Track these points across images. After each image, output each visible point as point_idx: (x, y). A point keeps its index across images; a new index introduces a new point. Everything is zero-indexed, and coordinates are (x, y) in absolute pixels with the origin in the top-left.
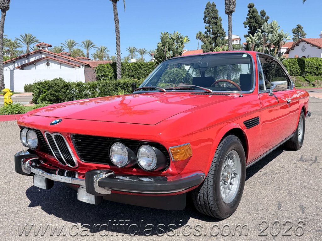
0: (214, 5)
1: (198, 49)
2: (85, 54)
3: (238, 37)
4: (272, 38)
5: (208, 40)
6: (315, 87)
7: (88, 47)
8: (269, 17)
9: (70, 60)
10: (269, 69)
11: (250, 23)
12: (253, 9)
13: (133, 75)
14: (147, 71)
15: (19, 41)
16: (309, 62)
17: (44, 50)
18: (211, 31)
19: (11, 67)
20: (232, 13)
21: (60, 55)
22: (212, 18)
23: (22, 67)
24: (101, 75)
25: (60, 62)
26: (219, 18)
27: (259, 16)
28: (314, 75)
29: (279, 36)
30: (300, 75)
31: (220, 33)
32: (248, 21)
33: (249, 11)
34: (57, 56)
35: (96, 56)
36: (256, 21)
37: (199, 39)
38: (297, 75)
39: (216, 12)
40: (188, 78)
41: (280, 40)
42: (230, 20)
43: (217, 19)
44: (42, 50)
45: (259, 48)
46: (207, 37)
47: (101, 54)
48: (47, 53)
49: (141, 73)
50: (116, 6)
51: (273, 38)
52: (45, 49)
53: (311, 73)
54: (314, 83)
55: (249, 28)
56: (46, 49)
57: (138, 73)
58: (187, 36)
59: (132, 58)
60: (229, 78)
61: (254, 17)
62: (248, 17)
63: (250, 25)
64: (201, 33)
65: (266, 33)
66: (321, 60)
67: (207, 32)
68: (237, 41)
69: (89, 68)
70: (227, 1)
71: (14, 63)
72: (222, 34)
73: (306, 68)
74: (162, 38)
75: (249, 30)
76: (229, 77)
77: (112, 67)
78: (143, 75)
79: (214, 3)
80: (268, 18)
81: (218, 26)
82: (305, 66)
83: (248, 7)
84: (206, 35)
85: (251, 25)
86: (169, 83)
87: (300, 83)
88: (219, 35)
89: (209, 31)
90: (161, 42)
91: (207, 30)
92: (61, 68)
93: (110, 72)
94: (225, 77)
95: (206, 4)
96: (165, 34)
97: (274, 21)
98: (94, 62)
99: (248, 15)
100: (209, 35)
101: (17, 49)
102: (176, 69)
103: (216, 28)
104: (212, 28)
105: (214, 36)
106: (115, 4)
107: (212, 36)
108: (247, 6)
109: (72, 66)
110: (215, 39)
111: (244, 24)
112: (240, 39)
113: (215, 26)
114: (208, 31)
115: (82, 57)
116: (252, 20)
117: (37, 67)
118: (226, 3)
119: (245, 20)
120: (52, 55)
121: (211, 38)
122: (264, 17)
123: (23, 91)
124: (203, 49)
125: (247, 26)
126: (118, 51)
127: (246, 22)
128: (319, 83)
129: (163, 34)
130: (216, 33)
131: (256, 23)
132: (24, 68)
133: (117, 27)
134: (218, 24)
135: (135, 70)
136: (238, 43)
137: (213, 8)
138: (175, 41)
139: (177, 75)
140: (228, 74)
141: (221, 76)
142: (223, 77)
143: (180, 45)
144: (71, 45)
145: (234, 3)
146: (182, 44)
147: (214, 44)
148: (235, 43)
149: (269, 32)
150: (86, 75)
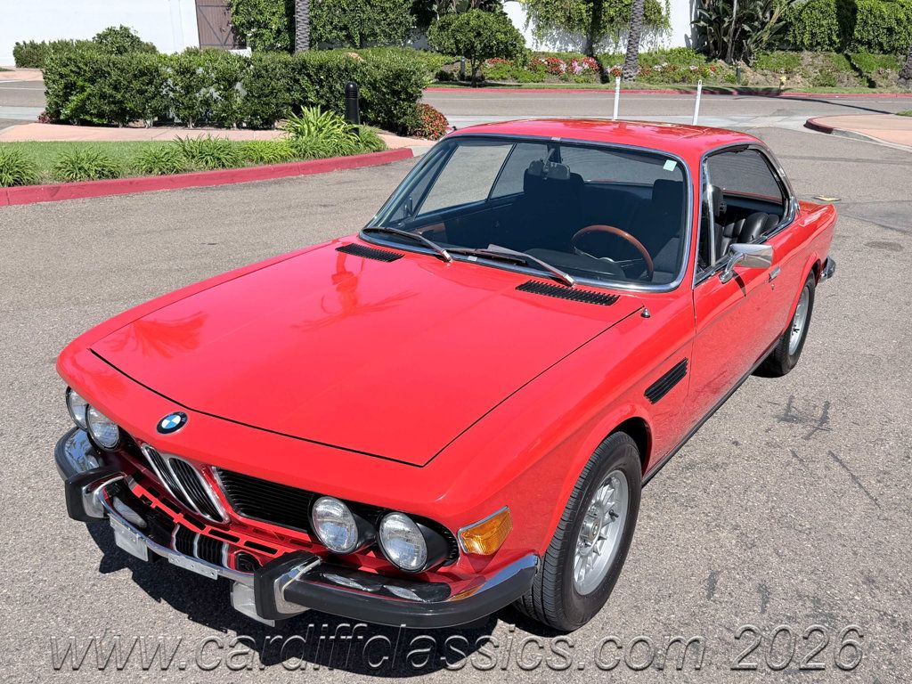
6: (874, 90)
10: (752, 27)
13: (345, 26)
14: (387, 15)
16: (870, 11)
24: (248, 22)
28: (877, 52)
30: (839, 51)
38: (827, 50)
40: (512, 45)
49: (369, 19)
53: (869, 43)
54: (874, 76)
57: (362, 21)
60: (633, 50)
66: (903, 6)
73: (857, 28)
76: (633, 43)
78: (376, 27)
82: (855, 23)
86: (453, 55)
87: (835, 74)
93: (274, 14)
94: (621, 43)
102: (476, 11)
128: (887, 78)
135: (352, 7)
139: (479, 34)
140: (631, 36)
141: (611, 40)
142: (617, 43)
150: (202, 18)
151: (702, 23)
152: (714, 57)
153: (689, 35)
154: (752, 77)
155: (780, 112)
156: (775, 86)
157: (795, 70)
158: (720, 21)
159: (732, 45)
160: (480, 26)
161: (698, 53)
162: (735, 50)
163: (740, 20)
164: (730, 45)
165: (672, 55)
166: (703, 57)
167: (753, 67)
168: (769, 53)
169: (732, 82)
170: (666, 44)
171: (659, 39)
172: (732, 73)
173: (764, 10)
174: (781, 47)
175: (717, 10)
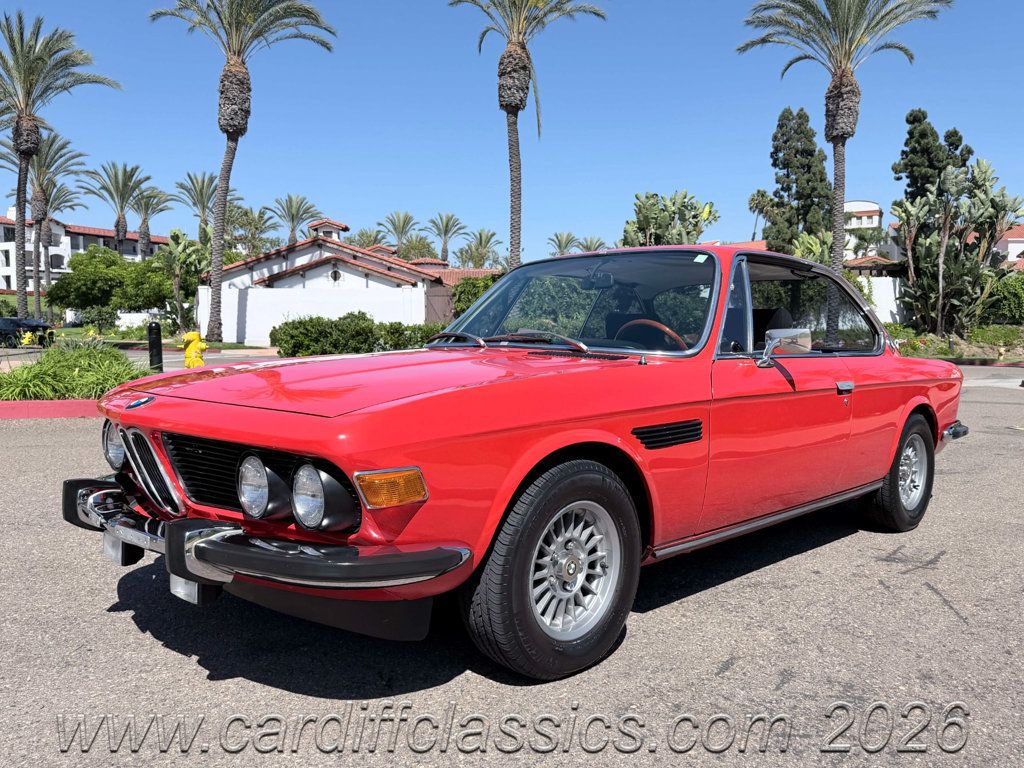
0: (803, 117)
1: (753, 239)
2: (439, 251)
3: (876, 207)
4: (969, 212)
5: (784, 213)
7: (446, 232)
8: (973, 148)
9: (393, 266)
10: (962, 301)
11: (913, 166)
12: (922, 127)
15: (269, 214)
17: (329, 240)
18: (794, 190)
19: (244, 280)
20: (846, 138)
21: (369, 253)
22: (797, 152)
23: (271, 282)
25: (367, 271)
26: (817, 152)
27: (940, 147)
29: (993, 207)
31: (819, 196)
32: (906, 161)
33: (911, 133)
34: (360, 255)
35: (466, 255)
36: (930, 161)
37: (756, 213)
39: (809, 136)
41: (997, 217)
42: (839, 160)
43: (812, 155)
44: (325, 238)
45: (928, 241)
46: (780, 205)
47: (476, 254)
48: (335, 247)
50: (515, 123)
51: (973, 210)
52: (331, 237)
55: (908, 181)
56: (335, 237)
58: (712, 205)
60: (833, 324)
61: (926, 151)
62: (907, 149)
63: (912, 172)
64: (763, 196)
65: (952, 195)
67: (782, 193)
68: (870, 217)
69: (439, 288)
70: (831, 107)
71: (251, 269)
72: (827, 197)
74: (639, 212)
75: (908, 186)
76: (832, 321)
79: (805, 110)
81: (814, 174)
83: (908, 121)
84: (776, 200)
85: (917, 174)
88: (816, 200)
89: (788, 189)
90: (635, 220)
91: (779, 186)
92: (367, 286)
95: (780, 113)
96: (647, 197)
97: (981, 161)
98: (456, 270)
99: (906, 144)
100: (786, 199)
101: (264, 236)
103: (808, 181)
104: (797, 180)
105: (802, 202)
106: (512, 119)
107: (795, 203)
108: (905, 119)
109: (396, 280)
110: (804, 211)
111: (895, 169)
112: (881, 214)
113: (806, 176)
114: (782, 189)
115: (428, 260)
116: (918, 159)
117: (307, 283)
118: (828, 111)
119: (897, 158)
120: (348, 251)
121: (792, 208)
122: (956, 149)
124: (767, 238)
125: (903, 175)
126: (516, 243)
127: (899, 165)
129: (643, 199)
130: (809, 196)
131: (931, 166)
132: (275, 284)
133: (516, 181)
134: (813, 169)
136: (876, 224)
137: (800, 125)
138: (677, 216)
140: (830, 311)
141: (812, 318)
142: (818, 320)
143: (691, 227)
144: (402, 226)
145: (853, 112)
146: (696, 225)
147: (801, 226)
148: (865, 223)
149: (960, 193)
150: (429, 306)
151: (907, 299)
152: (924, 331)
153: (895, 311)
154: (966, 349)
155: (994, 376)
156: (992, 357)
157: (1015, 342)
158: (925, 297)
159: (942, 319)
160: (676, 306)
161: (905, 327)
162: (946, 324)
163: (946, 296)
164: (939, 319)
166: (911, 331)
167: (969, 340)
168: (984, 326)
169: (946, 354)
172: (944, 345)
173: (974, 284)
174: (997, 321)
175: (921, 287)
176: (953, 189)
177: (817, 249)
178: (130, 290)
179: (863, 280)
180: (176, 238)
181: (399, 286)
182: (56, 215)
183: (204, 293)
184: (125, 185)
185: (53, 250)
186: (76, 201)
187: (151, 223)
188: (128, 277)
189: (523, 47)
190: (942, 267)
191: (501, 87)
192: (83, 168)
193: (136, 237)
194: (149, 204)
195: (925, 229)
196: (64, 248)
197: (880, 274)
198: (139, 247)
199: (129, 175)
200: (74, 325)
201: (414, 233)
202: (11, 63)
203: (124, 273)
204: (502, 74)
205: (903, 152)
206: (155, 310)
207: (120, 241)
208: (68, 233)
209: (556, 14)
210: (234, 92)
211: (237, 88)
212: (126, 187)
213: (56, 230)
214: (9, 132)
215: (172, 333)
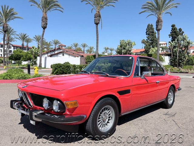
0: (152, 25)
1: (142, 48)
2: (83, 50)
3: (166, 43)
5: (148, 44)
7: (84, 47)
9: (74, 53)
10: (182, 61)
12: (174, 28)
15: (51, 43)
19: (46, 55)
20: (160, 30)
21: (70, 51)
22: (151, 32)
23: (51, 56)
24: (88, 61)
25: (69, 54)
26: (154, 32)
27: (178, 31)
29: (187, 43)
31: (155, 40)
33: (172, 29)
34: (68, 51)
35: (88, 51)
37: (143, 43)
39: (153, 29)
41: (188, 45)
42: (158, 34)
44: (61, 48)
45: (175, 49)
47: (90, 51)
48: (63, 49)
50: (97, 27)
51: (184, 44)
56: (63, 47)
58: (134, 42)
59: (106, 53)
61: (175, 32)
63: (172, 36)
64: (144, 40)
68: (164, 45)
69: (83, 57)
71: (47, 53)
72: (156, 41)
74: (121, 43)
75: (172, 39)
77: (94, 57)
80: (183, 32)
81: (154, 36)
83: (172, 26)
84: (147, 41)
89: (149, 39)
90: (120, 45)
91: (147, 38)
92: (69, 57)
93: (92, 60)
94: (155, 64)
95: (148, 25)
97: (185, 34)
98: (86, 54)
99: (171, 31)
101: (50, 47)
103: (153, 38)
105: (152, 42)
107: (150, 42)
111: (169, 35)
112: (166, 44)
113: (152, 37)
115: (81, 52)
116: (173, 34)
117: (58, 56)
118: (156, 25)
119: (170, 33)
120: (66, 50)
122: (181, 32)
123: (50, 67)
124: (145, 48)
125: (171, 37)
126: (97, 49)
129: (121, 41)
130: (153, 40)
131: (176, 35)
133: (97, 37)
136: (165, 46)
137: (151, 27)
138: (128, 44)
143: (130, 46)
144: (76, 45)
145: (161, 25)
146: (131, 46)
147: (151, 46)
148: (164, 46)
149: (181, 40)
150: (81, 61)
151: (171, 60)
152: (174, 66)
153: (169, 62)
154: (182, 70)
155: (188, 75)
156: (187, 71)
157: (192, 69)
158: (175, 60)
159: (178, 64)
163: (179, 60)
165: (166, 66)
166: (172, 67)
167: (183, 68)
168: (186, 66)
169: (178, 71)
170: (164, 64)
171: (163, 63)
172: (178, 69)
173: (184, 58)
174: (188, 65)
175: (174, 58)
176: (180, 40)
177: (154, 51)
178: (25, 57)
179: (163, 57)
180: (33, 47)
181: (75, 57)
182: (11, 43)
183: (38, 58)
184: (24, 37)
185: (10, 49)
186: (14, 40)
187: (28, 44)
188: (24, 54)
189: (99, 12)
190: (178, 54)
191: (95, 20)
192: (16, 34)
193: (26, 47)
194: (28, 41)
195: (175, 47)
196: (12, 49)
197: (166, 56)
198: (26, 49)
199: (24, 35)
200: (14, 64)
201: (78, 47)
202: (3, 14)
203: (23, 54)
204: (95, 17)
205: (171, 32)
206: (29, 61)
207: (23, 48)
208: (13, 46)
209: (105, 6)
210: (44, 20)
211: (45, 20)
212: (24, 38)
213: (10, 45)
214: (2, 27)
215: (32, 66)
